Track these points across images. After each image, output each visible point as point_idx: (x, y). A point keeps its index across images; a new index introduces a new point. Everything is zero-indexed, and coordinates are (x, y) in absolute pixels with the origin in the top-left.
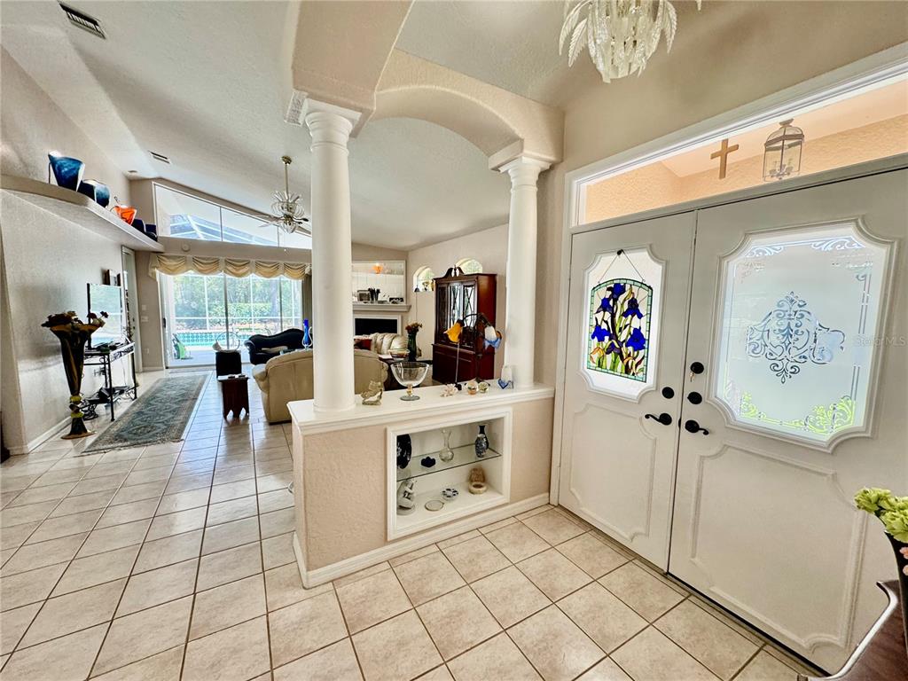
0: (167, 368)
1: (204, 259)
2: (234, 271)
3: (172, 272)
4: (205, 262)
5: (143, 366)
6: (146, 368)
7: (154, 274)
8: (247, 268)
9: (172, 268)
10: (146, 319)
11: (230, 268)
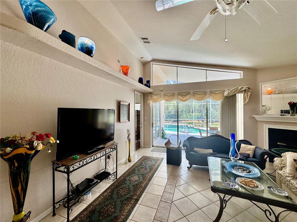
0: (153, 146)
1: (168, 94)
2: (182, 98)
3: (155, 101)
4: (168, 95)
5: (144, 145)
6: (145, 146)
7: (149, 103)
8: (188, 96)
9: (155, 100)
10: (146, 123)
11: (180, 97)
